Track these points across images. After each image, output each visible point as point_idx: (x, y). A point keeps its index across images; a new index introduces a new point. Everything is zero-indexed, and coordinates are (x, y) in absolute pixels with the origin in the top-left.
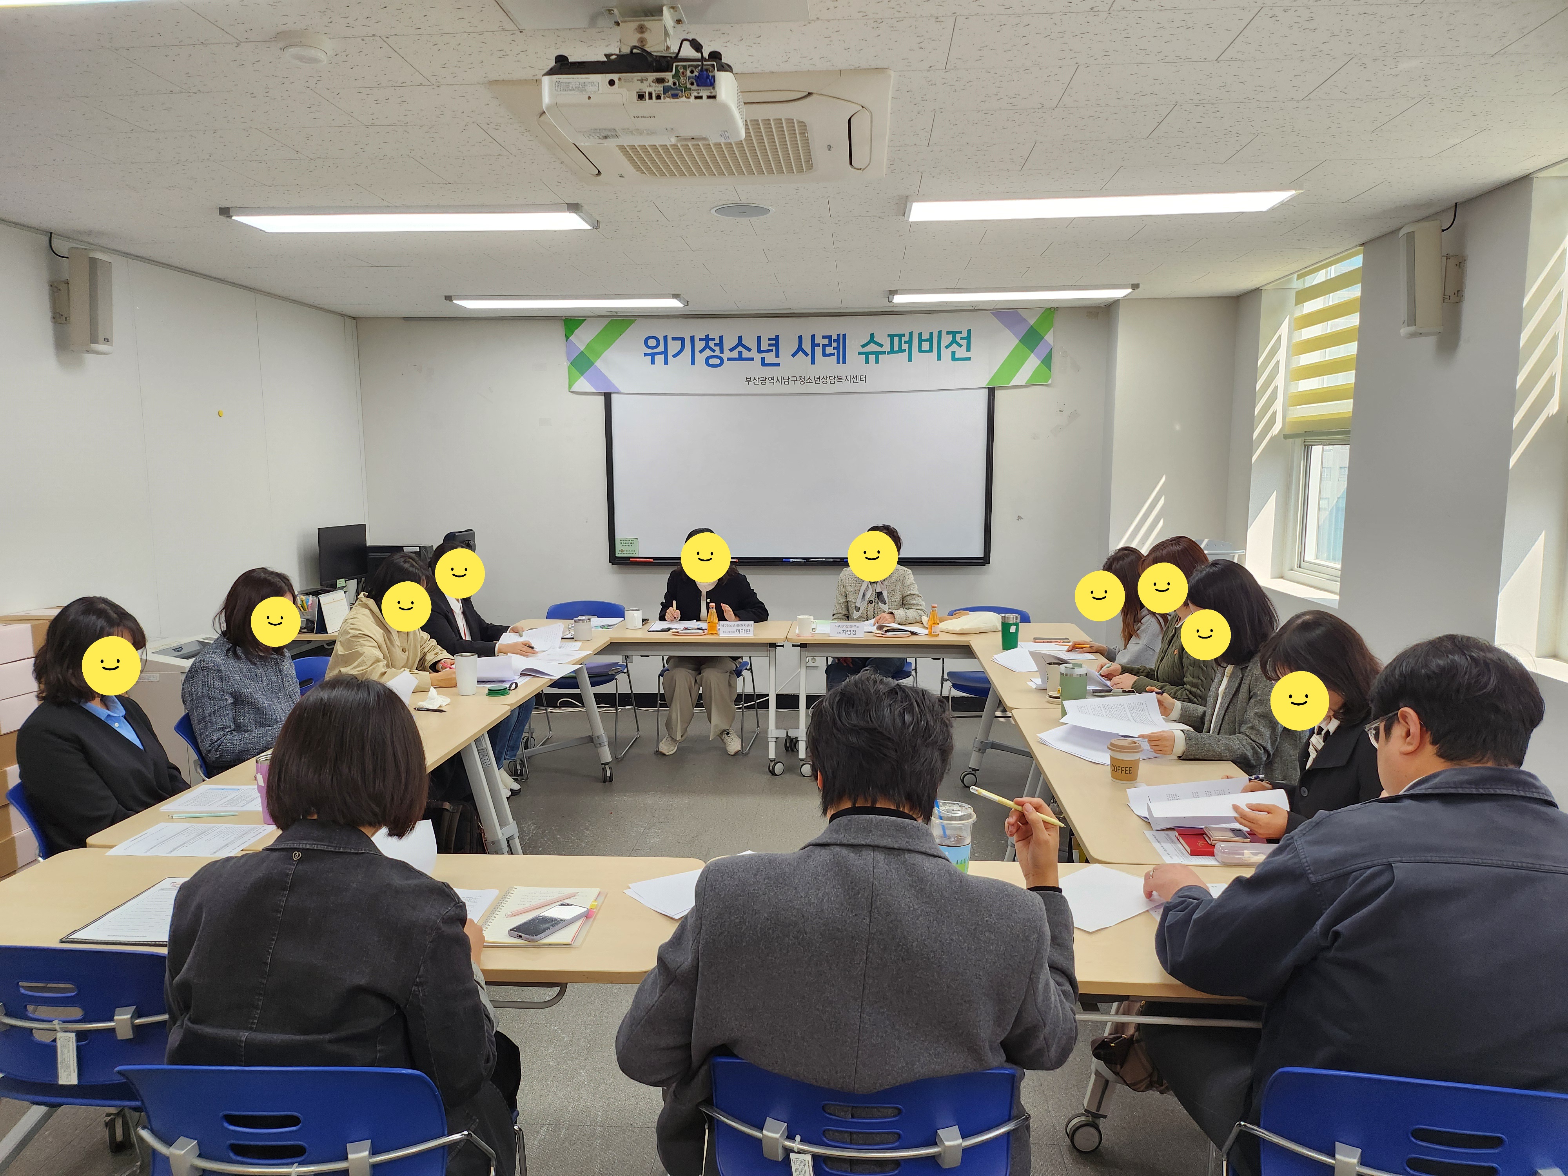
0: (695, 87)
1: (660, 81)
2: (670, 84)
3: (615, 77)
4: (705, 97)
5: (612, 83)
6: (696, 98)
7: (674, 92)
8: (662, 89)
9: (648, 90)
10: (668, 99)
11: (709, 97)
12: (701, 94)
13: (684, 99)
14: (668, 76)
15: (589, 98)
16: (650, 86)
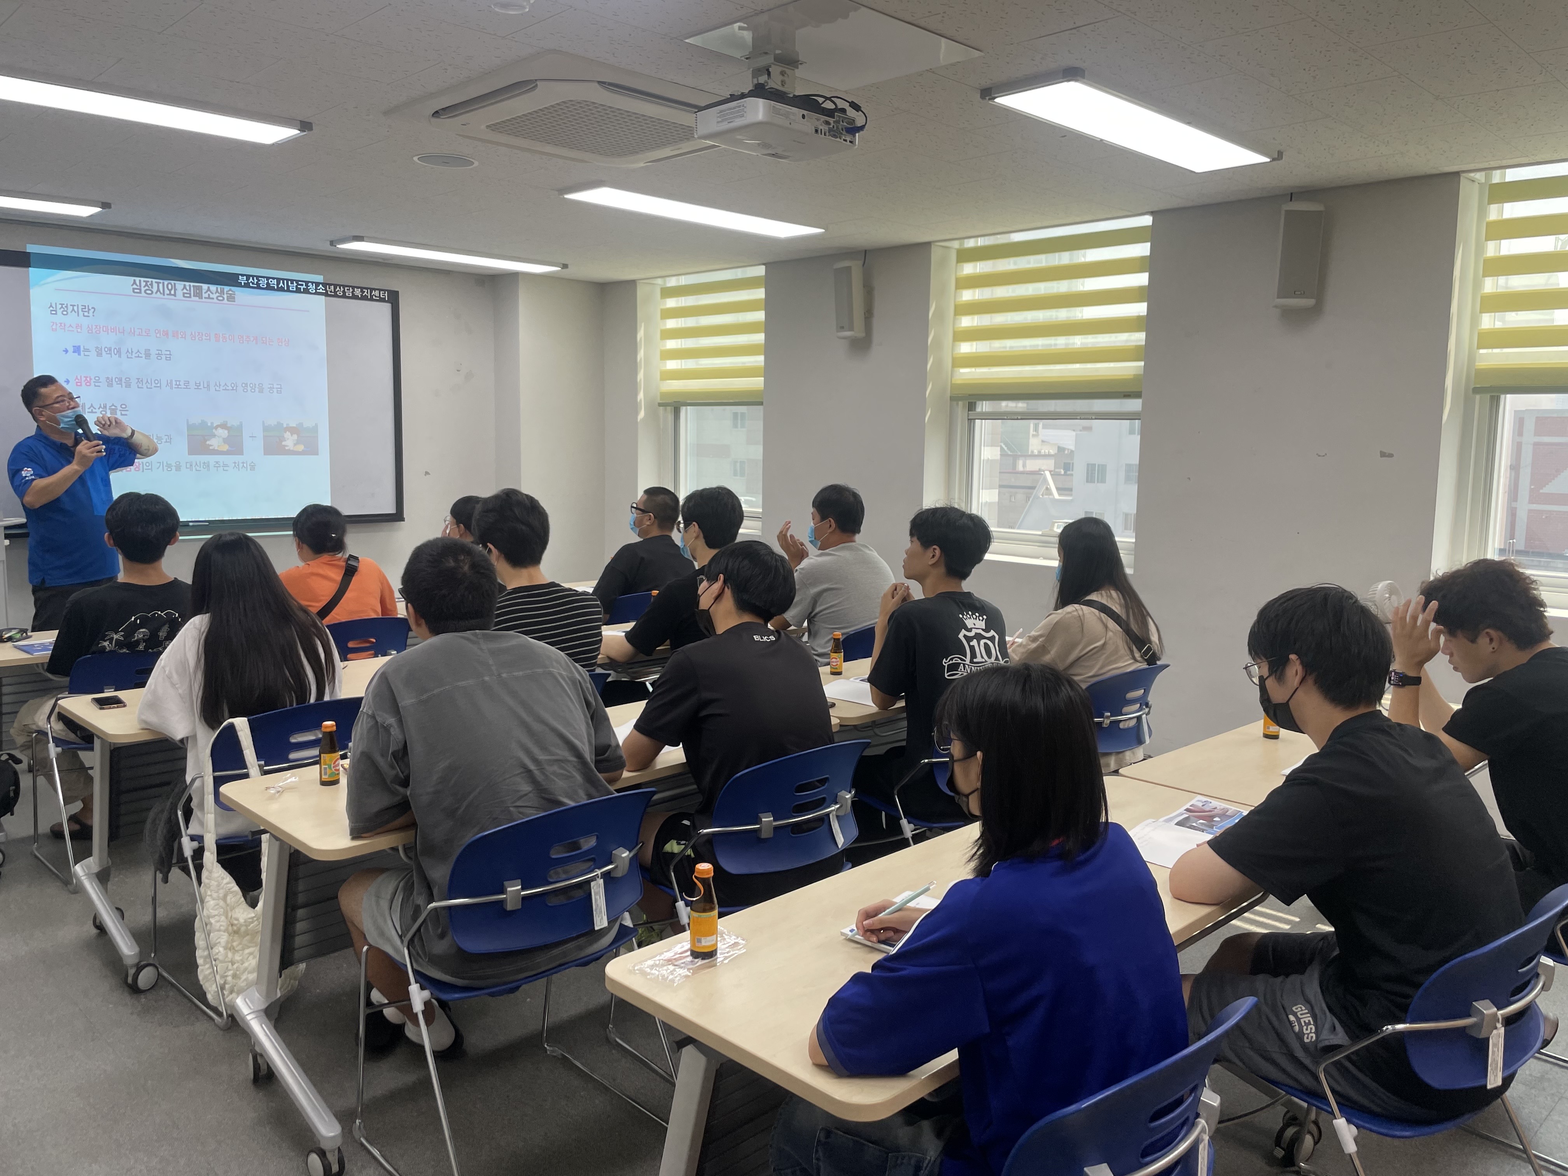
0: (844, 133)
1: (827, 123)
2: (831, 126)
3: (805, 112)
4: (848, 141)
5: (803, 117)
6: (844, 140)
7: (834, 133)
8: (827, 129)
9: (821, 127)
10: (830, 137)
11: (850, 142)
12: (846, 139)
13: (838, 139)
14: (831, 120)
15: (790, 123)
16: (821, 125)
